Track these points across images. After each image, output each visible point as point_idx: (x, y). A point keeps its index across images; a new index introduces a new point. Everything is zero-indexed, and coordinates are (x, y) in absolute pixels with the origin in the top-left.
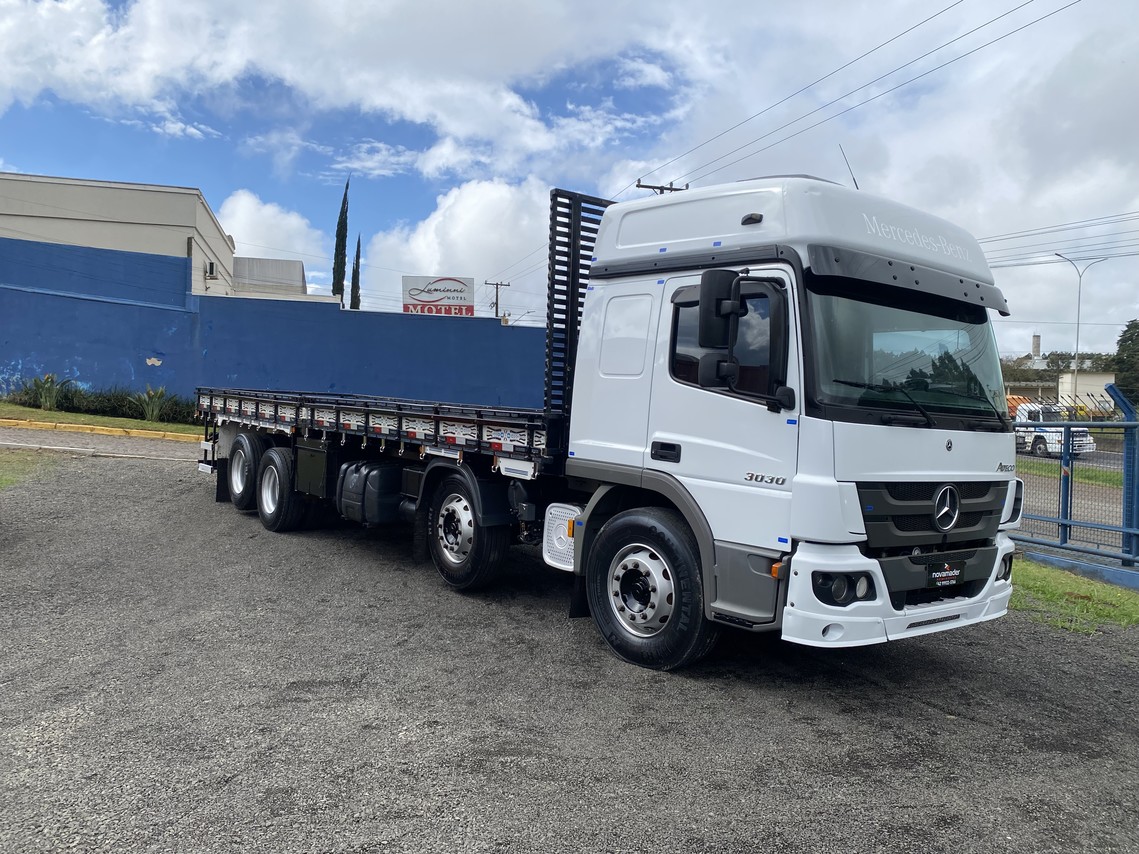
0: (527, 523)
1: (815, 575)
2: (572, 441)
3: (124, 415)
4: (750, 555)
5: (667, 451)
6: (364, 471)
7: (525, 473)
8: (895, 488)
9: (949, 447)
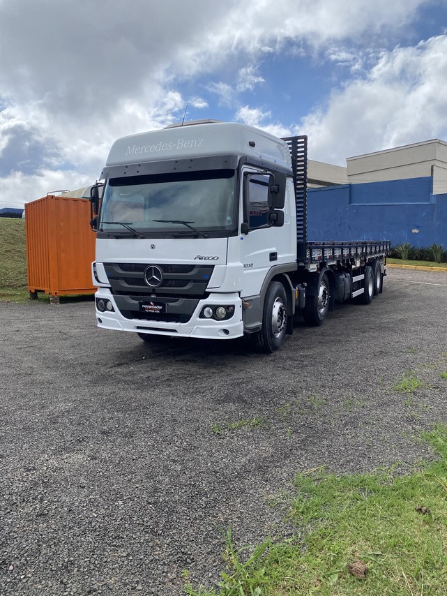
8: (122, 266)
9: (153, 247)
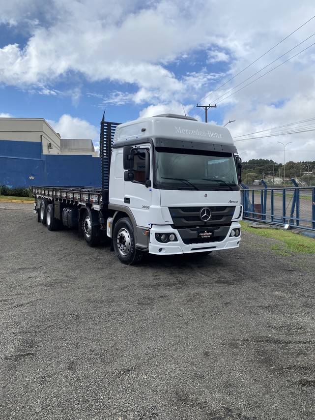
0: (102, 224)
1: (156, 234)
2: (109, 199)
3: (23, 196)
4: (143, 229)
5: (127, 200)
6: (68, 210)
7: (98, 209)
8: (184, 209)
9: (206, 196)
